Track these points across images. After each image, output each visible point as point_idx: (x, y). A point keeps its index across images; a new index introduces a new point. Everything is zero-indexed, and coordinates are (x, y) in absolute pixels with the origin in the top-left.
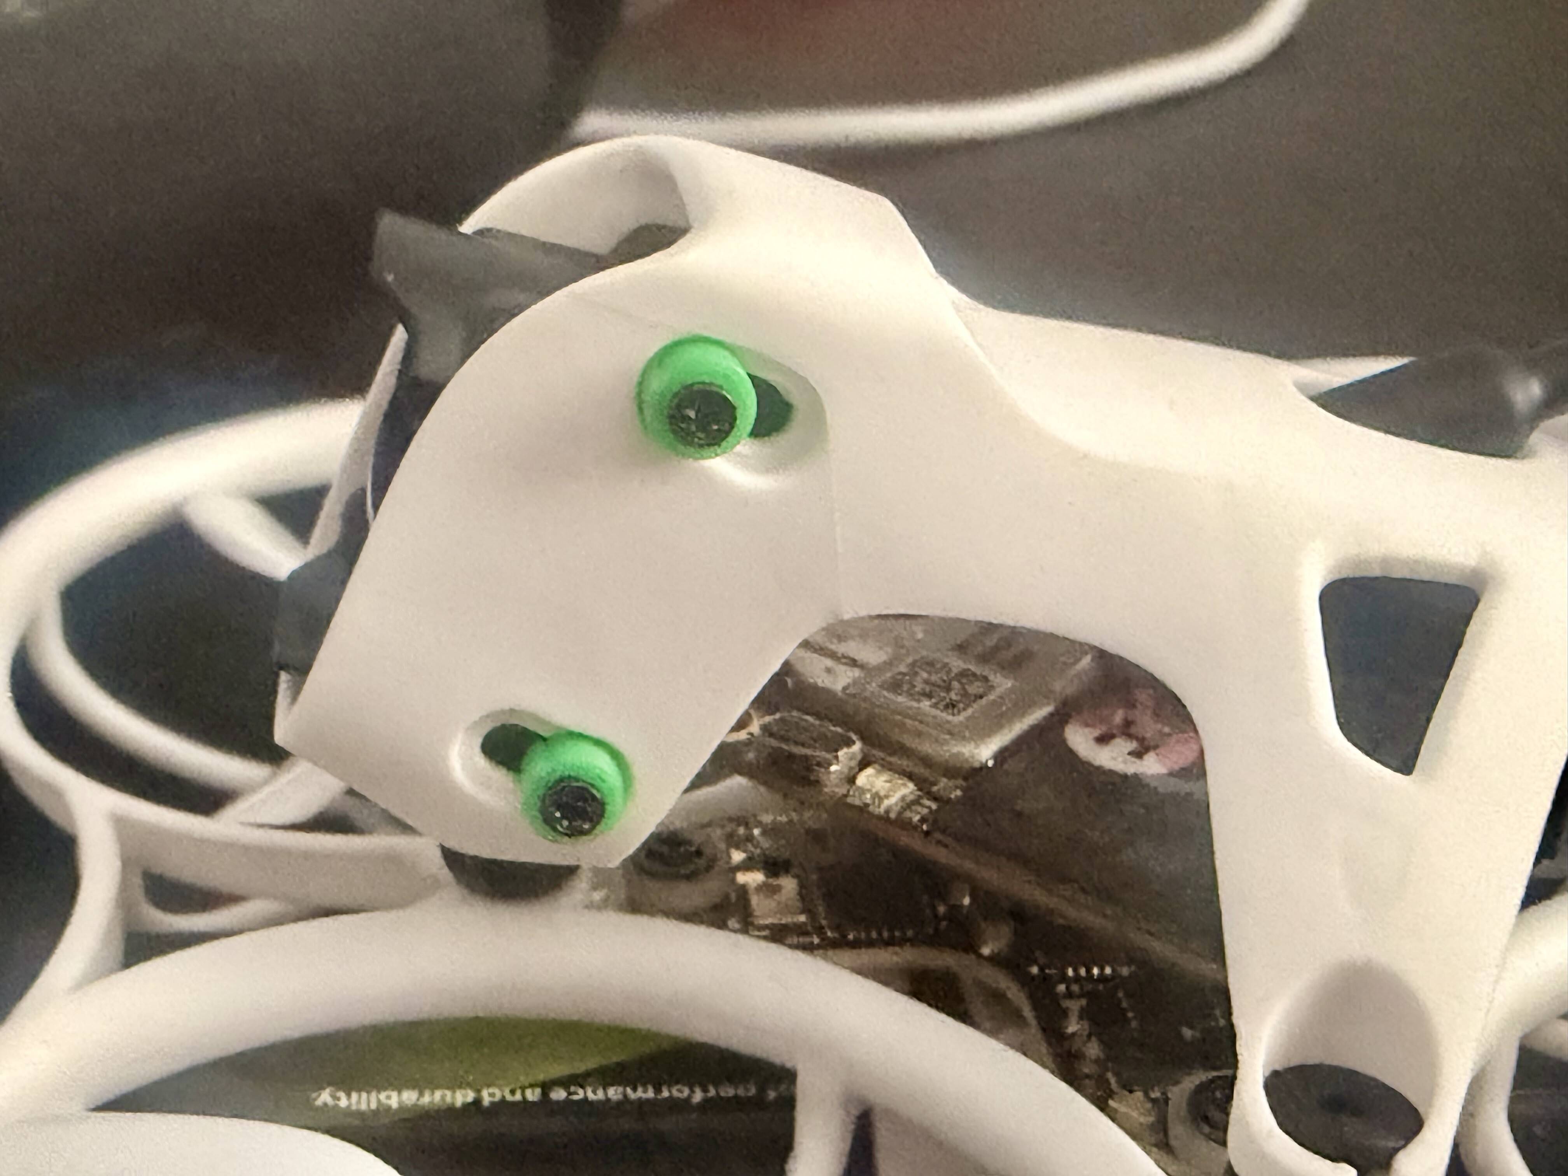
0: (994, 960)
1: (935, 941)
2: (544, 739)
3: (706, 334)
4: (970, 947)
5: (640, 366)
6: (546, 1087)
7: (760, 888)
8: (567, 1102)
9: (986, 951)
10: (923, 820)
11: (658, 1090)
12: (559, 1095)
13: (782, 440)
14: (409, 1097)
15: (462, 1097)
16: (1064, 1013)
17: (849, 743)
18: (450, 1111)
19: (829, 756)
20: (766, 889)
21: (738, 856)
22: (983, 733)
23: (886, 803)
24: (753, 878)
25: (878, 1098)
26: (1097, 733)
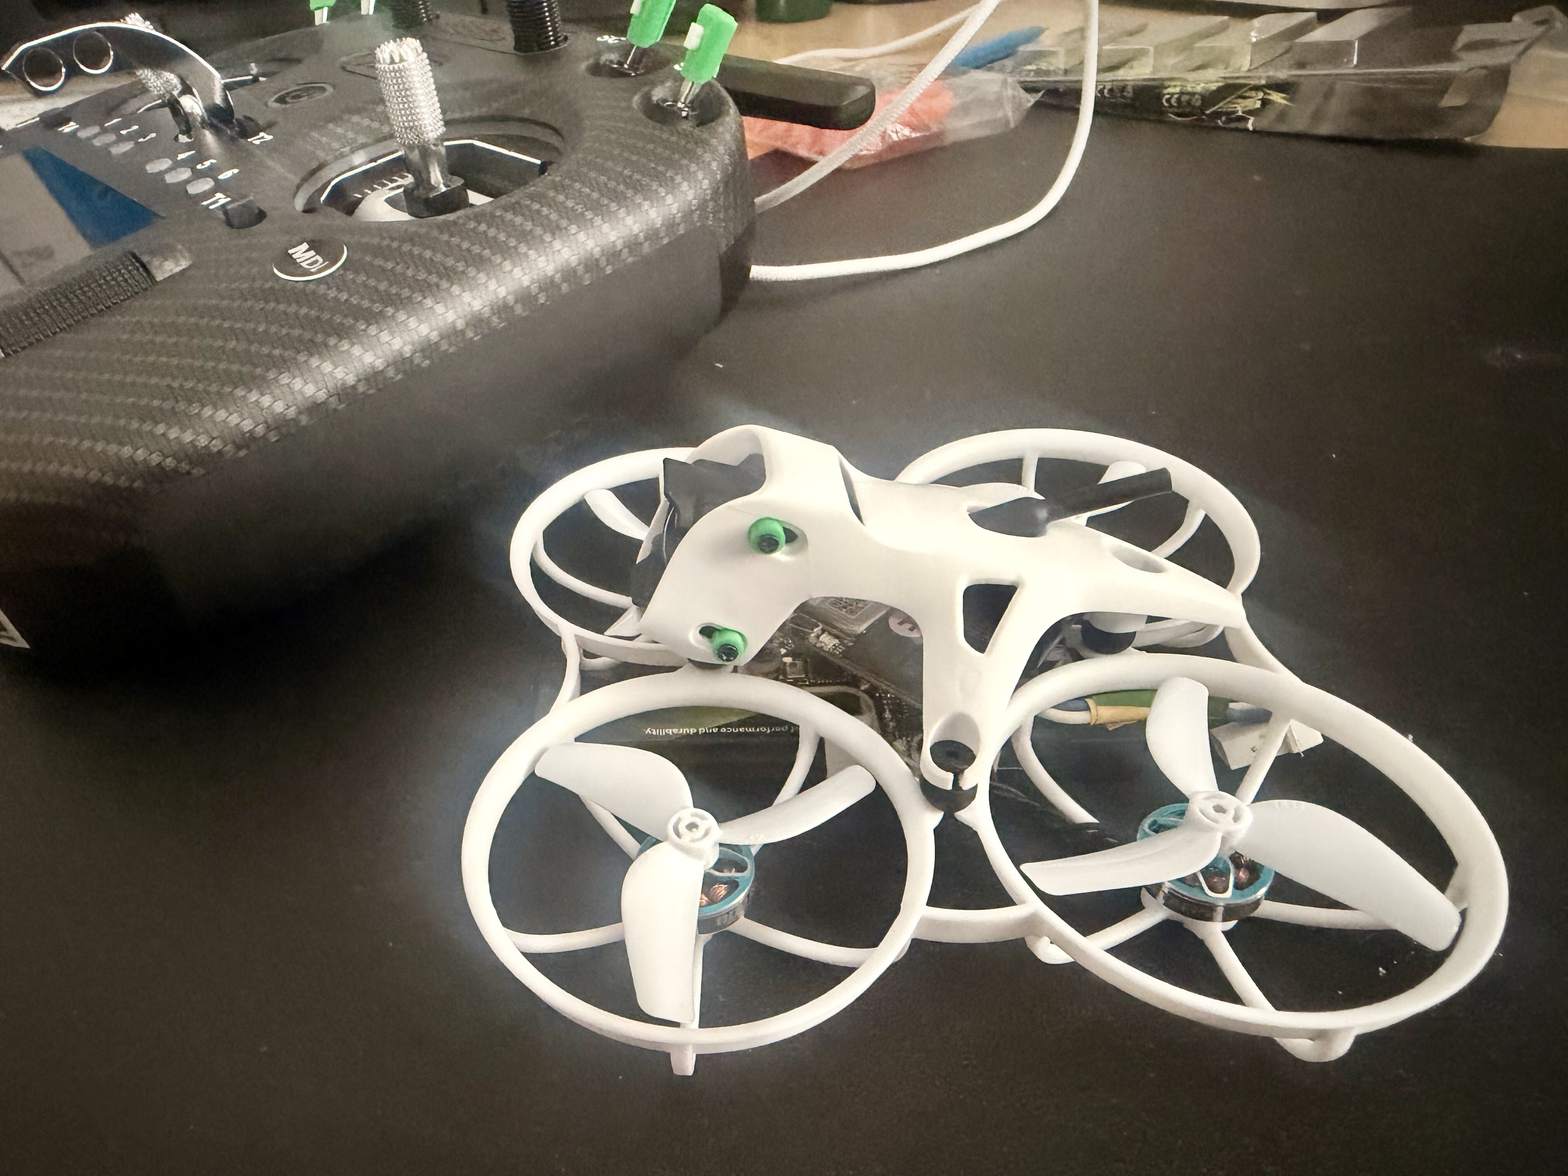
0: (865, 691)
1: (847, 684)
2: (719, 630)
3: (770, 516)
4: (858, 687)
5: (747, 528)
6: (719, 727)
7: (791, 664)
8: (726, 733)
9: (862, 688)
10: (840, 653)
11: (756, 729)
12: (724, 730)
13: (796, 544)
14: (675, 731)
15: (692, 731)
16: (884, 711)
17: (817, 626)
18: (688, 735)
19: (810, 631)
20: (793, 665)
21: (783, 651)
22: (861, 621)
23: (829, 647)
24: (788, 660)
25: (826, 736)
26: (899, 621)
